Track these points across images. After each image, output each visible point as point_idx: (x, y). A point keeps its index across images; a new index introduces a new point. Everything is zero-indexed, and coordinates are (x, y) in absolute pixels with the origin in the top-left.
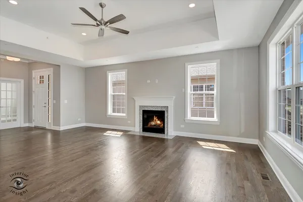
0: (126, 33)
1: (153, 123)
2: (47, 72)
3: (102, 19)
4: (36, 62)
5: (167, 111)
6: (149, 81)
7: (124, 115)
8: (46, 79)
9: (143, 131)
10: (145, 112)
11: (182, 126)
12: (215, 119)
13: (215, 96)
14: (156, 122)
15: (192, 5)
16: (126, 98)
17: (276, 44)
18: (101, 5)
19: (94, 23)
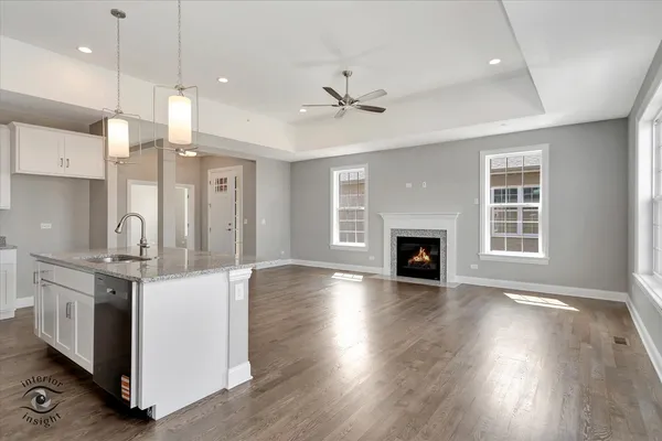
0: (381, 110)
1: (417, 259)
2: (232, 173)
3: (347, 96)
4: (211, 157)
5: (445, 239)
6: (409, 185)
7: (362, 245)
8: (230, 184)
9: (399, 274)
10: (402, 241)
11: (474, 267)
12: (540, 254)
13: (540, 210)
14: (423, 257)
15: (495, 62)
16: (366, 215)
17: (652, 121)
18: (346, 74)
19: (336, 102)
